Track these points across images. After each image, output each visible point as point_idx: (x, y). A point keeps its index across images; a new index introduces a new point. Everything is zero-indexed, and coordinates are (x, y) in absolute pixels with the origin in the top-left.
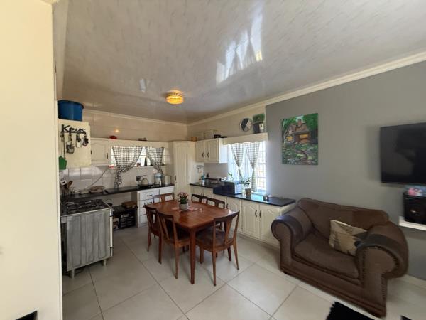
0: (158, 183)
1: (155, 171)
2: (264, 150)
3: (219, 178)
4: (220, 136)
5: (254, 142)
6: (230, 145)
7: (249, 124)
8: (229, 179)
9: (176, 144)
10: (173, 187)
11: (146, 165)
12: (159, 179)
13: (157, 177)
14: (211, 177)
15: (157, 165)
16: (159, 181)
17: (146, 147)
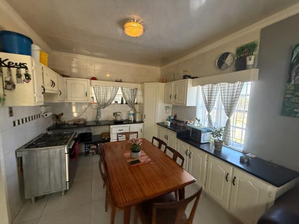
0: (130, 119)
1: (129, 109)
2: (249, 93)
3: (185, 120)
4: (190, 77)
5: (234, 82)
6: (200, 87)
7: (229, 60)
8: (196, 125)
9: (147, 85)
10: (142, 124)
11: (122, 103)
12: (132, 116)
13: (130, 114)
14: (178, 118)
15: (131, 104)
16: (132, 118)
17: (122, 88)
